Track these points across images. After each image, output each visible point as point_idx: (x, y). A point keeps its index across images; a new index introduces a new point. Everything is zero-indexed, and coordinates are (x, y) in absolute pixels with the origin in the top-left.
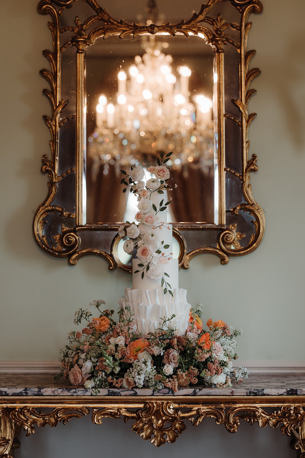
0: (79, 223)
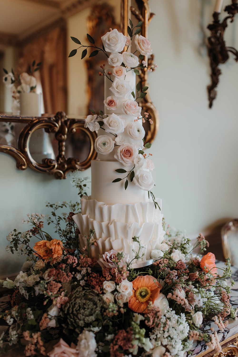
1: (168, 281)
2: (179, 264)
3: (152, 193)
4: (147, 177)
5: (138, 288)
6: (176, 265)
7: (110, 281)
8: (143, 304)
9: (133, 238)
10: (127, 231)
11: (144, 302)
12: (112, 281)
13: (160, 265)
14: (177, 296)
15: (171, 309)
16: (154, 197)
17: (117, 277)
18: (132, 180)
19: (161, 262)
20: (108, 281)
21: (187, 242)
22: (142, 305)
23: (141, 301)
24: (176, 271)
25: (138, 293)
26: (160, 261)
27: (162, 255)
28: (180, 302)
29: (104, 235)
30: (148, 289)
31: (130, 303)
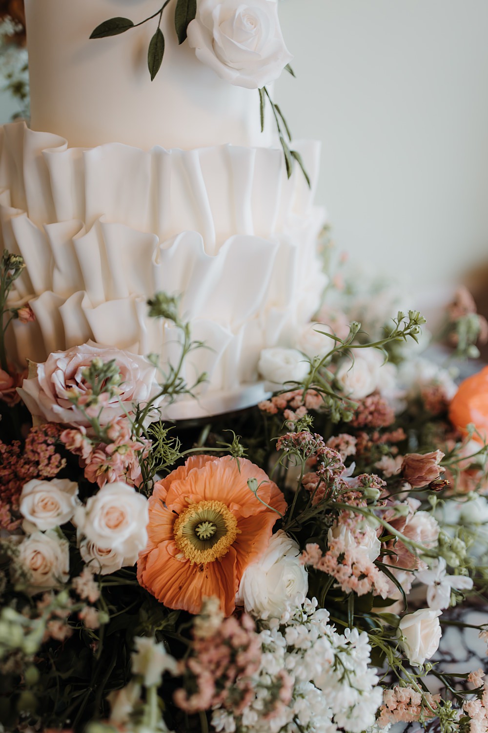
1: (314, 485)
2: (366, 407)
3: (276, 106)
4: (254, 22)
5: (186, 506)
6: (357, 414)
7: (55, 481)
8: (202, 569)
9: (150, 303)
10: (153, 268)
11: (206, 563)
12: (66, 482)
13: (288, 413)
14: (341, 559)
15: (315, 601)
16: (283, 127)
17: (88, 462)
18: (182, 36)
19: (293, 399)
20: (49, 479)
21: (406, 329)
22: (195, 575)
23: (193, 558)
24: (352, 440)
25: (184, 526)
26: (289, 395)
27: (300, 371)
28: (354, 584)
29: (61, 281)
30: (225, 512)
31: (144, 569)
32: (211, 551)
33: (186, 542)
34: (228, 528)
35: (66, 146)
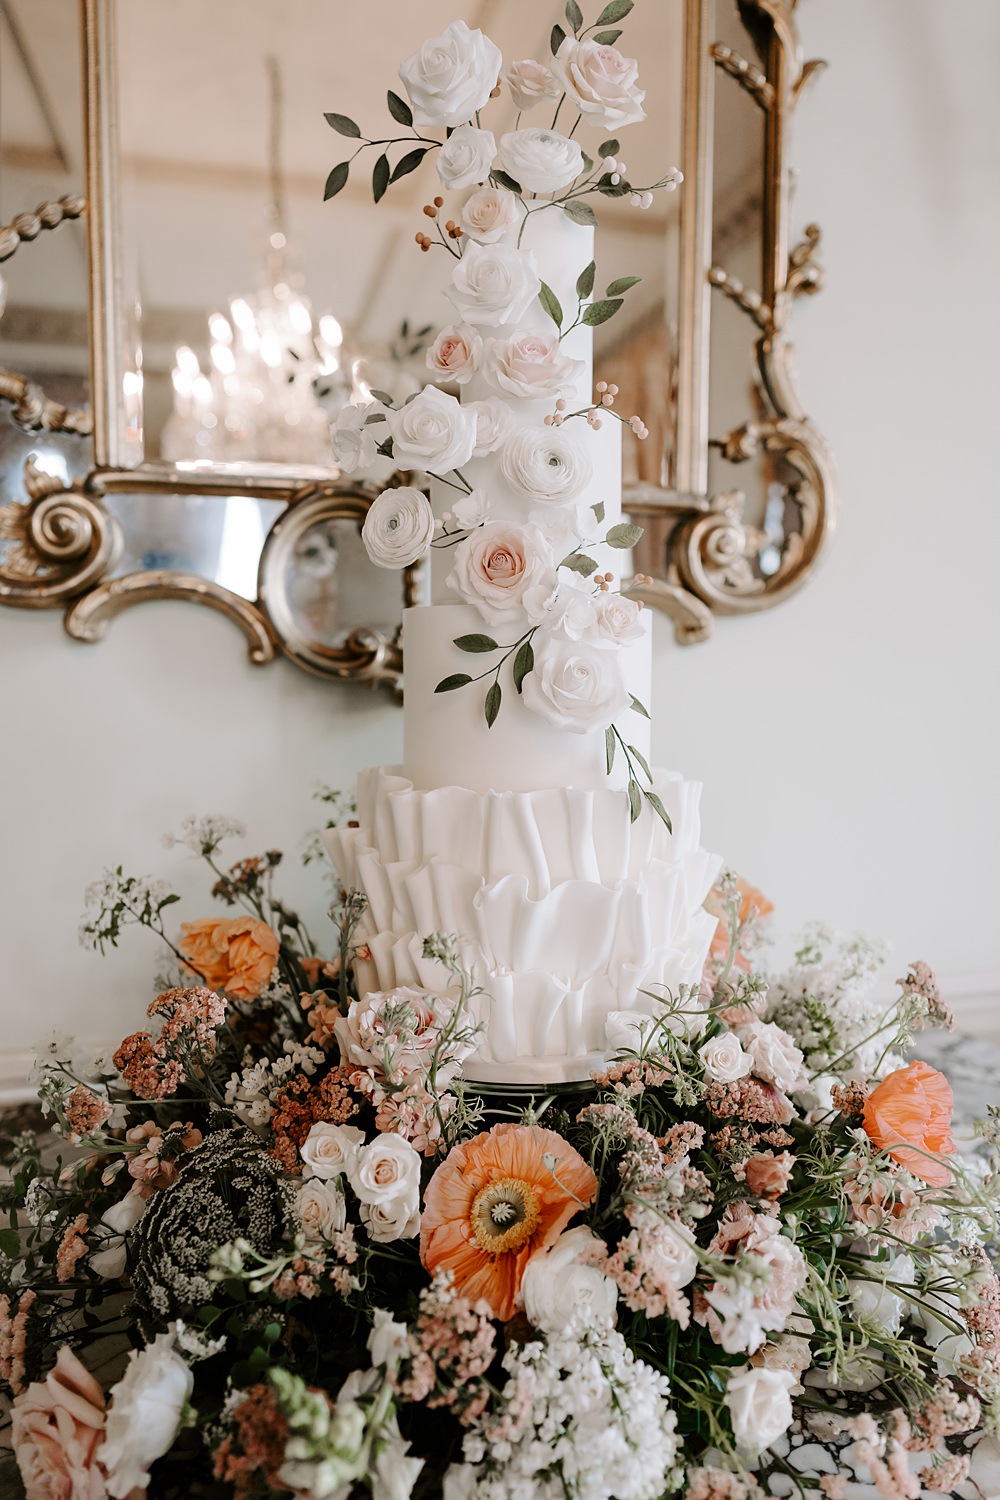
0: (107, 455)
4: (584, 672)
5: (488, 1181)
7: (344, 1126)
10: (474, 911)
11: (497, 1252)
13: (620, 1086)
17: (379, 1111)
19: (630, 1070)
20: (338, 1123)
23: (486, 1245)
25: (481, 1204)
26: (625, 1066)
29: (398, 920)
30: (526, 1194)
31: (428, 1247)
32: (502, 1238)
33: (477, 1223)
34: (527, 1214)
35: (411, 788)
